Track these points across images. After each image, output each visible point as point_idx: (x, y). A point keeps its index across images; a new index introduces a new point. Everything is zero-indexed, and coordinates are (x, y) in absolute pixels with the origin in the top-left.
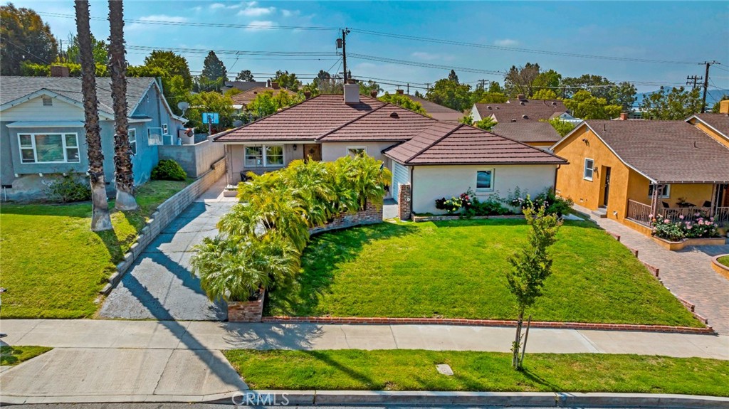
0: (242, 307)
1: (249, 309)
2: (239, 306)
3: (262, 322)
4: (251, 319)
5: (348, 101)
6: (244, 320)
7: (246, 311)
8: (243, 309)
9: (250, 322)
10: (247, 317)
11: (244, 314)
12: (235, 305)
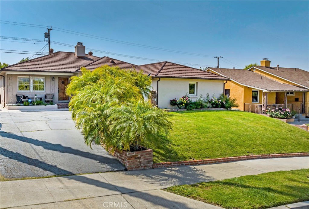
0: (139, 156)
1: (144, 157)
2: (137, 155)
3: (153, 168)
4: (145, 166)
5: (78, 55)
6: (140, 168)
7: (142, 160)
8: (140, 158)
9: (144, 169)
10: (142, 165)
11: (140, 162)
12: (134, 154)
